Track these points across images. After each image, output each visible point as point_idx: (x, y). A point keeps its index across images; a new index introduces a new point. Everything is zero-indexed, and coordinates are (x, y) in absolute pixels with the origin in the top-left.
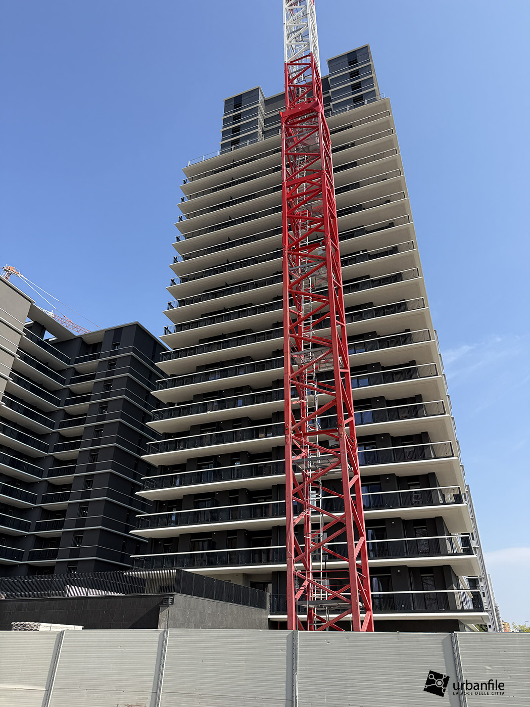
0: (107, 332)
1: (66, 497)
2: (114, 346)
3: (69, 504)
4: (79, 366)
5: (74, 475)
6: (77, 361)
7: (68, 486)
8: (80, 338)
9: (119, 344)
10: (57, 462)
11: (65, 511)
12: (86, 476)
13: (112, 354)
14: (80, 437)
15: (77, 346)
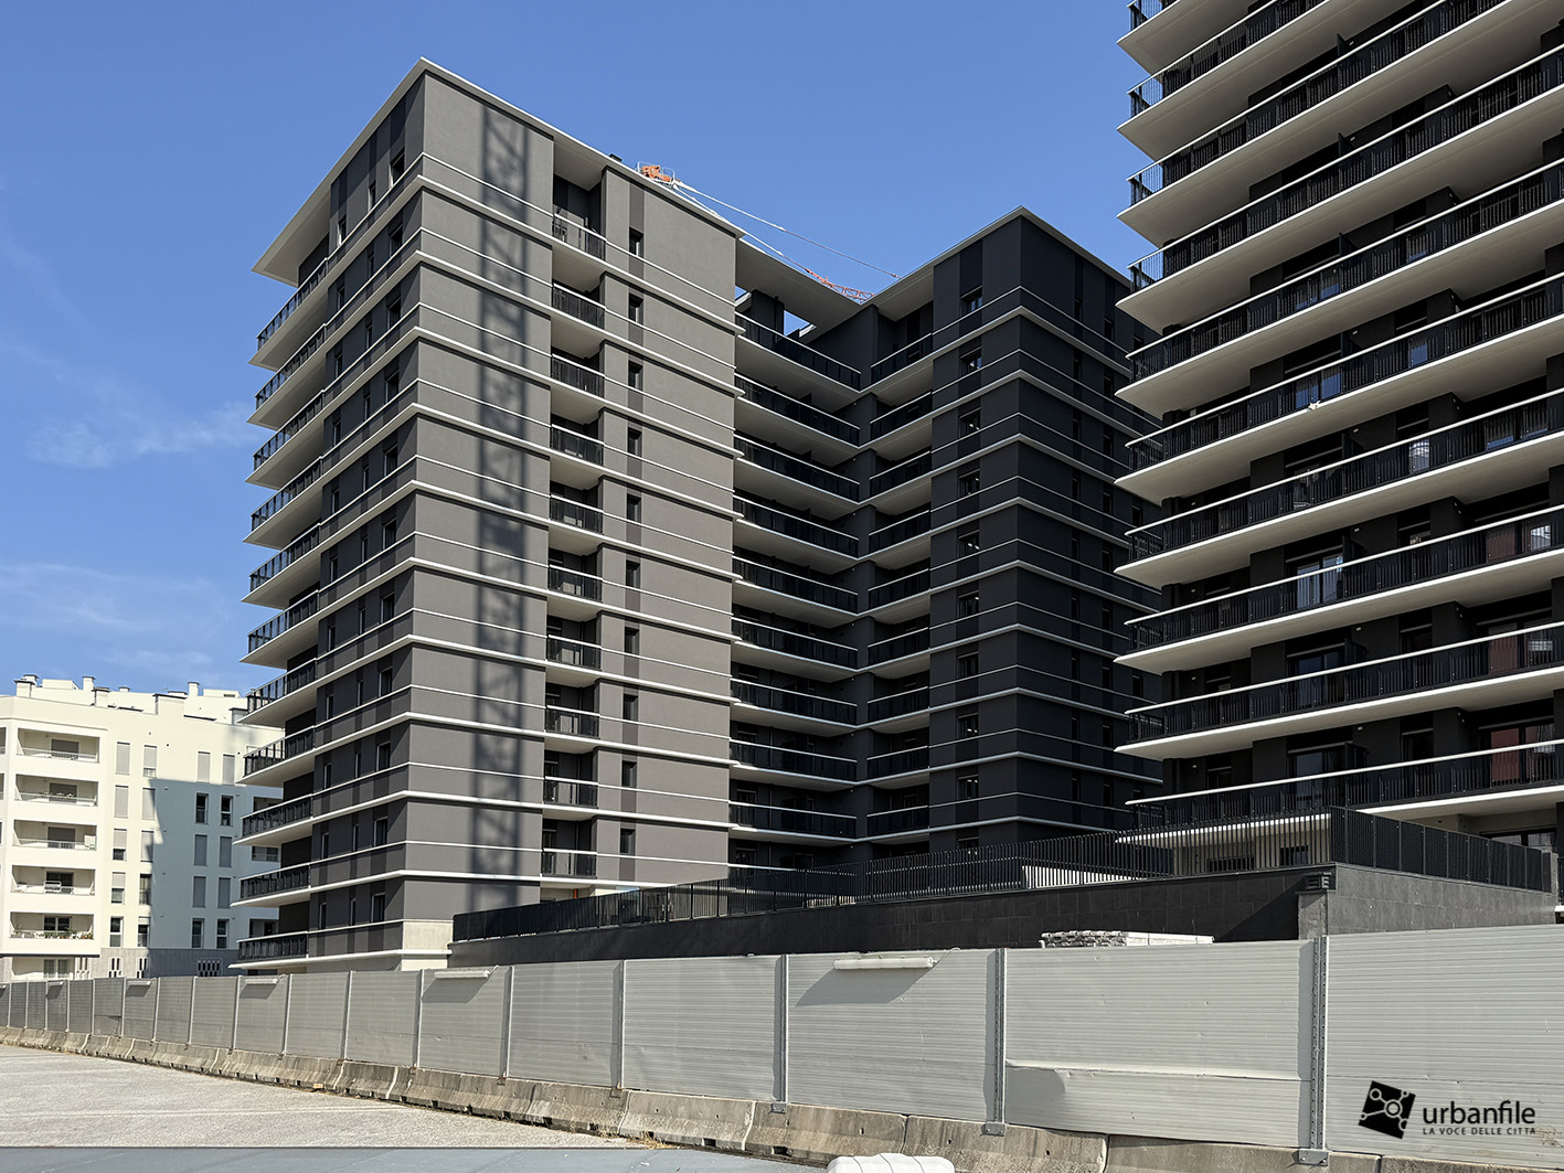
0: (940, 267)
1: (921, 701)
2: (967, 302)
3: (932, 714)
4: (884, 386)
5: (930, 650)
6: (878, 374)
7: (922, 677)
8: (872, 307)
9: (979, 294)
10: (884, 628)
11: (926, 730)
12: (958, 648)
13: (965, 327)
14: (926, 563)
15: (869, 331)
